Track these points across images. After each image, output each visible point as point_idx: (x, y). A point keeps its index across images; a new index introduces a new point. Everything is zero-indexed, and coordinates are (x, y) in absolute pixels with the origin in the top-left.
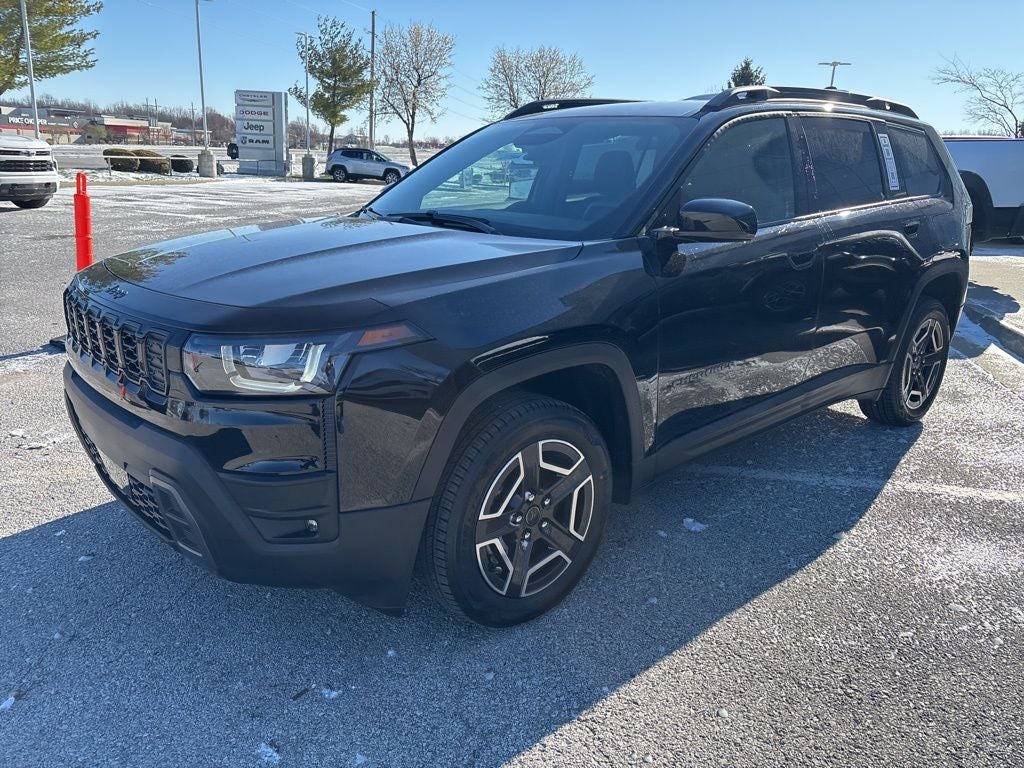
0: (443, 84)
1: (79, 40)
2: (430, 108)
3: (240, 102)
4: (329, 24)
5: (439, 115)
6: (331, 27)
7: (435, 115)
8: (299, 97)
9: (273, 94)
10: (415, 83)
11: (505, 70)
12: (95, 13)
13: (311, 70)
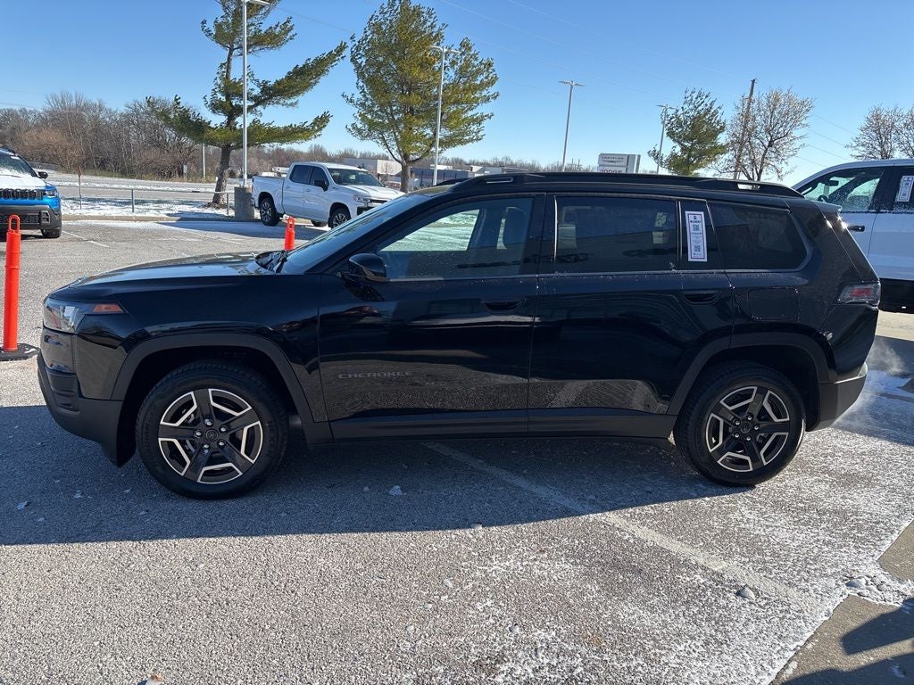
0: (797, 143)
1: (479, 120)
2: (779, 166)
3: (602, 163)
4: (695, 95)
5: (787, 173)
6: (697, 98)
7: (783, 173)
8: (657, 158)
9: (628, 156)
10: (767, 144)
11: (880, 128)
12: (493, 100)
13: (671, 134)
